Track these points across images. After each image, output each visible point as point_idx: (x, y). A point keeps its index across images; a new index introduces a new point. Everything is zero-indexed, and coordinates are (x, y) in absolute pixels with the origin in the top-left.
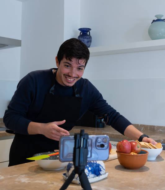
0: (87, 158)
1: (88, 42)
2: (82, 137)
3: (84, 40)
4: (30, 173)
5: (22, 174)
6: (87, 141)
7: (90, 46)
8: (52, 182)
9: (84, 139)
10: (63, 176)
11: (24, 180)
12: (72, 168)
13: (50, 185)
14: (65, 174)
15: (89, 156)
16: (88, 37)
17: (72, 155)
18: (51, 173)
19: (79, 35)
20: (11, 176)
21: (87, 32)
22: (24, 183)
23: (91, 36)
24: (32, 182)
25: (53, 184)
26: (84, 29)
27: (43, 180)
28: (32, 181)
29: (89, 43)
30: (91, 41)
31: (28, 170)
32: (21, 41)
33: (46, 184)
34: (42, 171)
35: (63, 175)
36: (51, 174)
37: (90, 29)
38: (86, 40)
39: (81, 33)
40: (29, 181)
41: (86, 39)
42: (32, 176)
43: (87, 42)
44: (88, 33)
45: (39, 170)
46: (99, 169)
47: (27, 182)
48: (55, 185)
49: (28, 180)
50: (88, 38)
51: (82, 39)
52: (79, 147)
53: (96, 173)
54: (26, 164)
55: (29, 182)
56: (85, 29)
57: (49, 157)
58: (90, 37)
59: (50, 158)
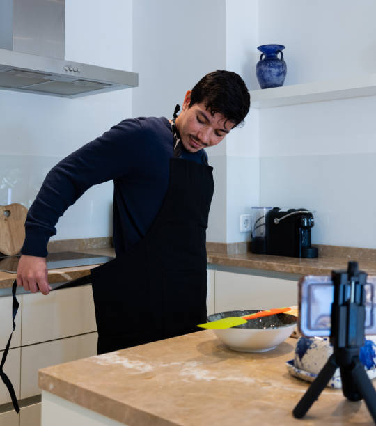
0: (364, 328)
1: (279, 74)
2: (352, 278)
3: (270, 71)
4: (206, 357)
5: (189, 361)
6: (362, 287)
7: (283, 82)
8: (268, 381)
9: (357, 283)
10: (288, 368)
11: (200, 374)
12: (310, 348)
13: (265, 388)
14: (291, 362)
15: (367, 323)
16: (279, 64)
17: (328, 320)
18: (253, 358)
19: (258, 60)
20: (167, 365)
21: (277, 52)
22: (203, 381)
23: (285, 63)
24: (220, 379)
25: (269, 384)
26: (270, 47)
27: (241, 374)
28: (220, 377)
29: (281, 77)
30: (284, 73)
31: (199, 350)
32: (137, 75)
33: (253, 386)
34: (229, 354)
35: (288, 365)
36: (255, 361)
37: (282, 47)
38: (275, 71)
39: (264, 57)
40: (213, 378)
41: (276, 68)
42: (214, 365)
43: (276, 74)
44: (279, 56)
45: (223, 352)
46: (371, 353)
47: (209, 379)
48: (275, 388)
49: (210, 375)
50: (279, 67)
51: (265, 68)
52: (347, 304)
53: (367, 360)
54: (186, 335)
55: (213, 380)
56: (273, 48)
57: (246, 322)
58: (284, 65)
59: (247, 326)
